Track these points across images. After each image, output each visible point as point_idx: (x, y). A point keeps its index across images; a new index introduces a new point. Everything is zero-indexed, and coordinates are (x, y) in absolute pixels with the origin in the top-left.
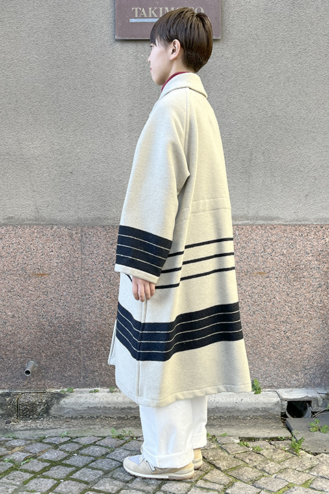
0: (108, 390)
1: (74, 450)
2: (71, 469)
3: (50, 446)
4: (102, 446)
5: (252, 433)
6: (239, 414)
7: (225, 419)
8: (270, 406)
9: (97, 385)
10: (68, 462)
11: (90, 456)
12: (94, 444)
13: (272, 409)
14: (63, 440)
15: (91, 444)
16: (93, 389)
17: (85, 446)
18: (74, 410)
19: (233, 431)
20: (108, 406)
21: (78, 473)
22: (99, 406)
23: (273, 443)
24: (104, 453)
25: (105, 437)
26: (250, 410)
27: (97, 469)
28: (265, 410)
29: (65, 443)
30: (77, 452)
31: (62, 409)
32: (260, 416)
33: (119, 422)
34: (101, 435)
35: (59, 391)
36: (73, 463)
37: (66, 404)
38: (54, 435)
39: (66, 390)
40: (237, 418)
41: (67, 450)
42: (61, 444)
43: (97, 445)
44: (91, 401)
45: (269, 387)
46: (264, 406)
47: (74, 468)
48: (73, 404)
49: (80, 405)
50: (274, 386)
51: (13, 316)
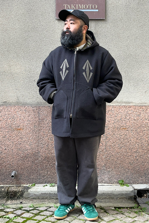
0: (50, 185)
1: (37, 213)
3: (24, 211)
4: (50, 211)
5: (120, 205)
7: (108, 199)
8: (129, 192)
9: (45, 183)
11: (45, 216)
12: (46, 210)
13: (129, 194)
14: (31, 209)
15: (44, 210)
16: (44, 185)
17: (42, 211)
18: (35, 194)
19: (111, 204)
20: (51, 193)
22: (47, 192)
24: (51, 214)
26: (119, 194)
28: (126, 194)
31: (29, 194)
32: (124, 197)
33: (56, 200)
34: (49, 206)
35: (27, 185)
36: (37, 219)
37: (31, 192)
38: (26, 206)
39: (31, 185)
40: (113, 198)
41: (34, 213)
44: (43, 190)
46: (126, 192)
48: (34, 192)
49: (38, 192)
50: (131, 183)
51: (6, 149)
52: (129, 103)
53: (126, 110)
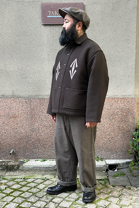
2: (21, 192)
3: (16, 183)
4: (35, 183)
8: (102, 166)
9: (38, 158)
11: (30, 187)
15: (31, 182)
16: (36, 160)
20: (41, 166)
21: (23, 194)
24: (35, 186)
27: (31, 192)
28: (100, 168)
31: (24, 167)
33: (45, 172)
34: (36, 178)
35: (23, 160)
36: (23, 190)
38: (18, 178)
39: (26, 160)
41: (22, 184)
42: (20, 182)
44: (35, 165)
48: (28, 166)
49: (31, 166)
50: (104, 159)
51: (5, 133)
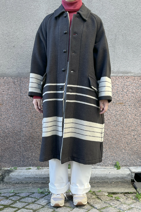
0: (36, 168)
1: (17, 199)
2: (15, 209)
3: (3, 198)
4: (32, 197)
5: (115, 190)
6: (108, 181)
7: (101, 183)
8: (125, 176)
9: (30, 165)
10: (13, 206)
11: (26, 202)
12: (28, 196)
13: (126, 177)
14: (11, 195)
15: (26, 197)
16: (28, 168)
17: (23, 198)
18: (17, 179)
19: (105, 189)
20: (36, 177)
21: (19, 211)
22: (31, 176)
23: (126, 195)
24: (33, 201)
25: (34, 193)
26: (114, 178)
27: (30, 209)
28: (122, 178)
29: (12, 196)
30: (19, 200)
31: (11, 178)
32: (120, 181)
33: (42, 185)
34: (32, 192)
35: (9, 169)
36: (16, 206)
37: (13, 176)
38: (6, 192)
39: (13, 168)
40: (107, 182)
41: (13, 199)
42: (10, 197)
43: (29, 197)
44: (27, 174)
45: (125, 166)
46: (122, 176)
47: (17, 209)
48: (17, 176)
49: (21, 176)
50: (127, 165)
52: (127, 73)
53: (123, 82)
